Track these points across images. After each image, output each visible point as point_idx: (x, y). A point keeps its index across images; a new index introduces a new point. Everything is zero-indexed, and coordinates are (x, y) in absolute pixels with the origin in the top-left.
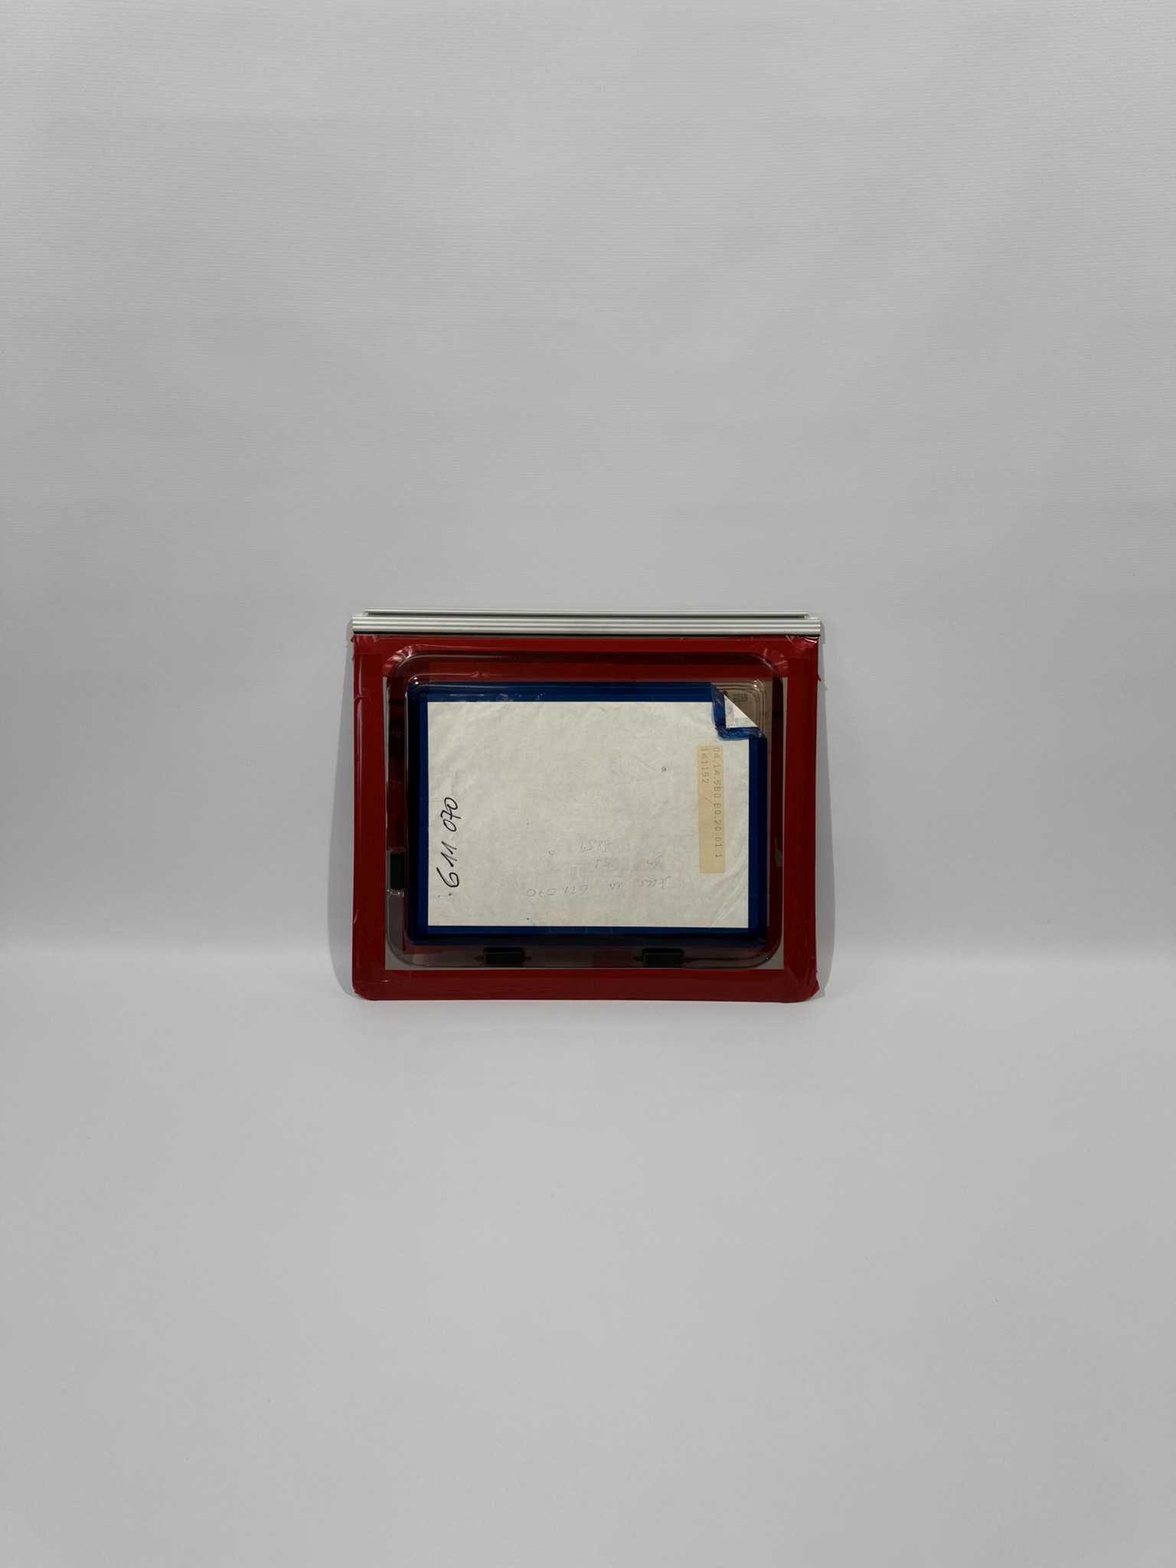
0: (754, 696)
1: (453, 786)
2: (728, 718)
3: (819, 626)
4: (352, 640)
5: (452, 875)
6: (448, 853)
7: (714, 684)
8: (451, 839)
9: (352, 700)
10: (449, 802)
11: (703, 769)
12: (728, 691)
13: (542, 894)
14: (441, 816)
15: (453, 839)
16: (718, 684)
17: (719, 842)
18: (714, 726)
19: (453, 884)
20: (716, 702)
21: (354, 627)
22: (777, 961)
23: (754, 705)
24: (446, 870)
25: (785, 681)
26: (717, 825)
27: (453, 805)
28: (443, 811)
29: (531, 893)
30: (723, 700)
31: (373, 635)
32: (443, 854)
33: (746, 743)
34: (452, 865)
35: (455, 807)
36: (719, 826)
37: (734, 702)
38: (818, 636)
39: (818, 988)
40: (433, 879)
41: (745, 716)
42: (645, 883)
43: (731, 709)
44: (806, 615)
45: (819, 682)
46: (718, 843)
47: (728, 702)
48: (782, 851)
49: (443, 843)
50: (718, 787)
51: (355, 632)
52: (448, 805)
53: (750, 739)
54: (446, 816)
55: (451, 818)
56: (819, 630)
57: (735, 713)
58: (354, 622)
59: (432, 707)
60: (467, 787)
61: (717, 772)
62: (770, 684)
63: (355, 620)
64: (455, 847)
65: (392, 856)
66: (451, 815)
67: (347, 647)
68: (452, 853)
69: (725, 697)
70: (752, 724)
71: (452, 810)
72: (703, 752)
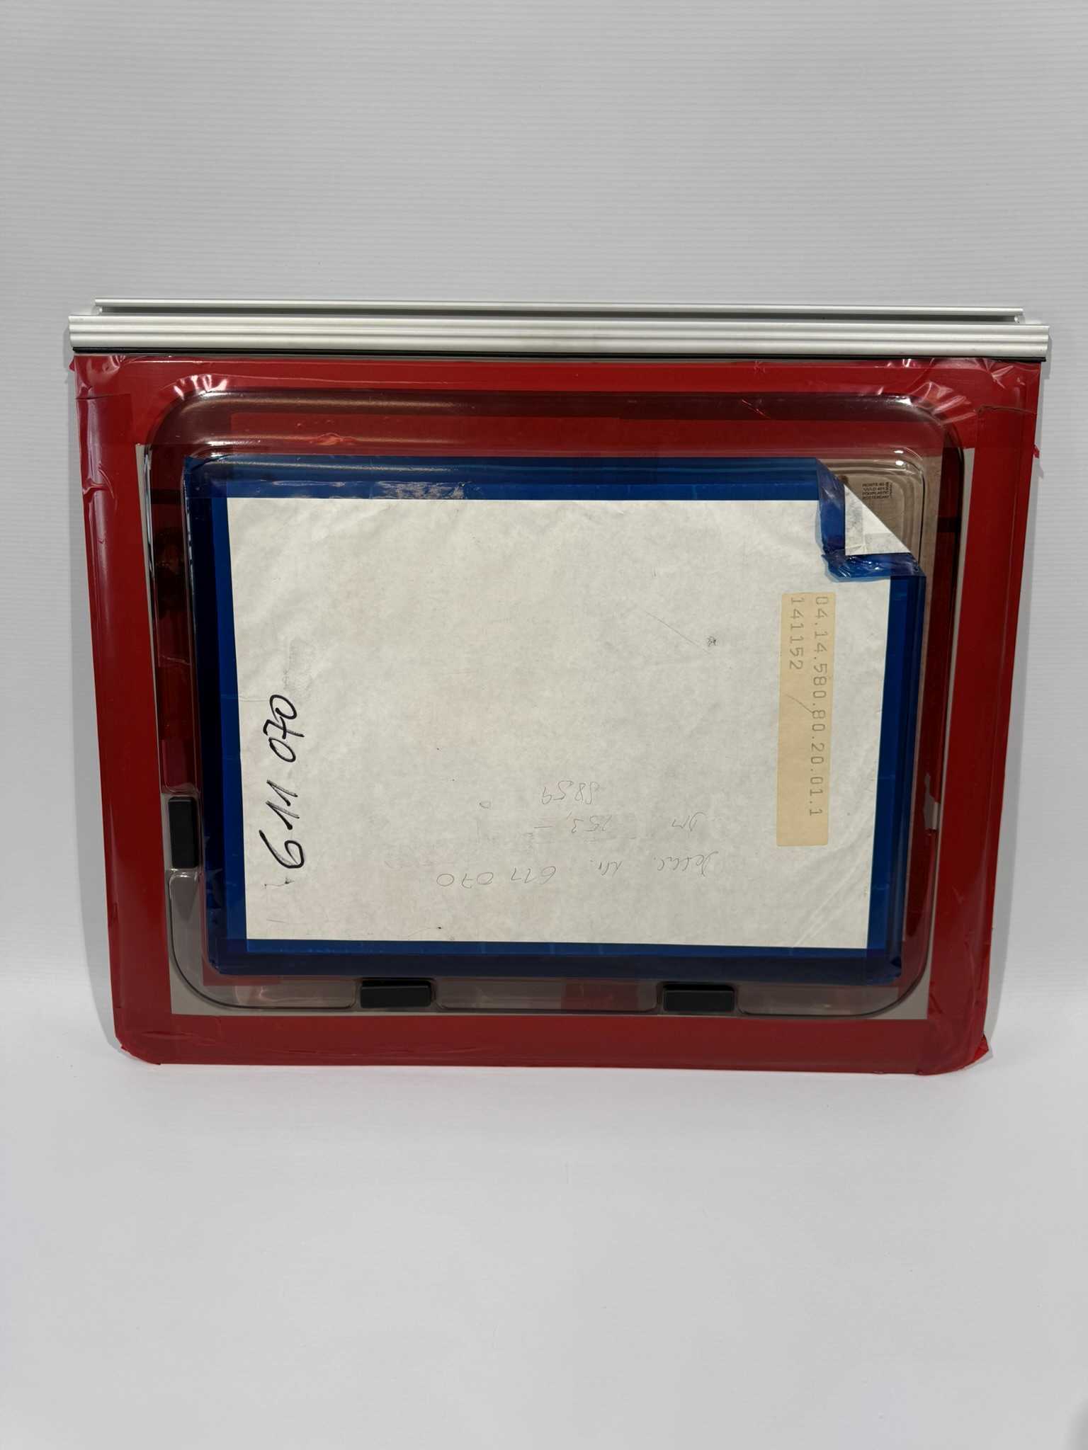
0: (902, 485)
1: (286, 672)
2: (850, 533)
3: (1045, 338)
4: (72, 367)
5: (290, 845)
6: (282, 804)
7: (822, 461)
8: (285, 775)
9: (80, 492)
10: (278, 703)
11: (792, 640)
12: (849, 476)
13: (467, 883)
14: (265, 732)
15: (290, 775)
16: (833, 462)
17: (818, 785)
18: (820, 552)
19: (295, 864)
20: (826, 497)
21: (74, 338)
22: (915, 1007)
23: (901, 505)
24: (278, 836)
25: (969, 455)
26: (815, 753)
27: (286, 710)
28: (268, 722)
29: (445, 880)
30: (841, 496)
31: (110, 356)
32: (270, 805)
33: (884, 585)
34: (290, 827)
35: (292, 714)
36: (818, 754)
37: (864, 499)
38: (1043, 359)
39: (988, 1050)
40: (253, 852)
41: (887, 531)
42: (669, 864)
43: (858, 515)
44: (1020, 314)
45: (1034, 458)
46: (816, 788)
47: (852, 501)
48: (939, 801)
49: (269, 783)
50: (822, 678)
51: (77, 350)
52: (277, 710)
53: (893, 579)
54: (275, 732)
55: (284, 737)
56: (1044, 348)
57: (865, 524)
58: (72, 328)
59: (237, 507)
60: (314, 674)
61: (821, 647)
62: (937, 462)
63: (75, 323)
64: (292, 790)
65: (172, 805)
66: (284, 729)
67: (66, 382)
68: (289, 804)
69: (846, 489)
70: (899, 547)
71: (284, 718)
72: (795, 604)
